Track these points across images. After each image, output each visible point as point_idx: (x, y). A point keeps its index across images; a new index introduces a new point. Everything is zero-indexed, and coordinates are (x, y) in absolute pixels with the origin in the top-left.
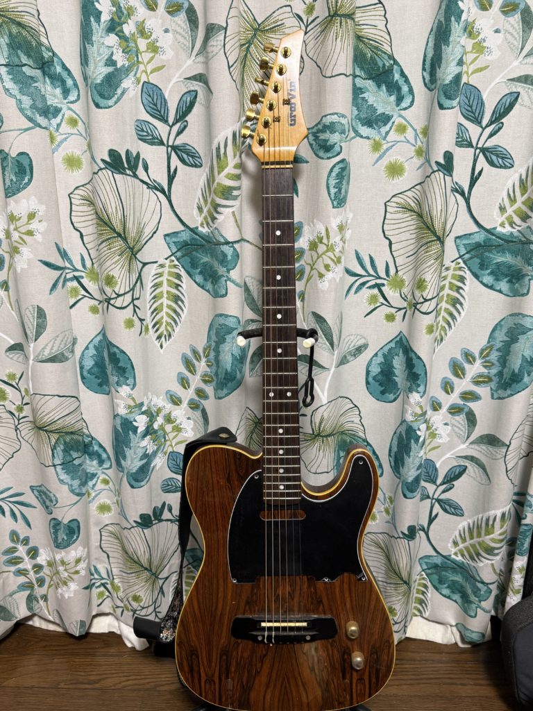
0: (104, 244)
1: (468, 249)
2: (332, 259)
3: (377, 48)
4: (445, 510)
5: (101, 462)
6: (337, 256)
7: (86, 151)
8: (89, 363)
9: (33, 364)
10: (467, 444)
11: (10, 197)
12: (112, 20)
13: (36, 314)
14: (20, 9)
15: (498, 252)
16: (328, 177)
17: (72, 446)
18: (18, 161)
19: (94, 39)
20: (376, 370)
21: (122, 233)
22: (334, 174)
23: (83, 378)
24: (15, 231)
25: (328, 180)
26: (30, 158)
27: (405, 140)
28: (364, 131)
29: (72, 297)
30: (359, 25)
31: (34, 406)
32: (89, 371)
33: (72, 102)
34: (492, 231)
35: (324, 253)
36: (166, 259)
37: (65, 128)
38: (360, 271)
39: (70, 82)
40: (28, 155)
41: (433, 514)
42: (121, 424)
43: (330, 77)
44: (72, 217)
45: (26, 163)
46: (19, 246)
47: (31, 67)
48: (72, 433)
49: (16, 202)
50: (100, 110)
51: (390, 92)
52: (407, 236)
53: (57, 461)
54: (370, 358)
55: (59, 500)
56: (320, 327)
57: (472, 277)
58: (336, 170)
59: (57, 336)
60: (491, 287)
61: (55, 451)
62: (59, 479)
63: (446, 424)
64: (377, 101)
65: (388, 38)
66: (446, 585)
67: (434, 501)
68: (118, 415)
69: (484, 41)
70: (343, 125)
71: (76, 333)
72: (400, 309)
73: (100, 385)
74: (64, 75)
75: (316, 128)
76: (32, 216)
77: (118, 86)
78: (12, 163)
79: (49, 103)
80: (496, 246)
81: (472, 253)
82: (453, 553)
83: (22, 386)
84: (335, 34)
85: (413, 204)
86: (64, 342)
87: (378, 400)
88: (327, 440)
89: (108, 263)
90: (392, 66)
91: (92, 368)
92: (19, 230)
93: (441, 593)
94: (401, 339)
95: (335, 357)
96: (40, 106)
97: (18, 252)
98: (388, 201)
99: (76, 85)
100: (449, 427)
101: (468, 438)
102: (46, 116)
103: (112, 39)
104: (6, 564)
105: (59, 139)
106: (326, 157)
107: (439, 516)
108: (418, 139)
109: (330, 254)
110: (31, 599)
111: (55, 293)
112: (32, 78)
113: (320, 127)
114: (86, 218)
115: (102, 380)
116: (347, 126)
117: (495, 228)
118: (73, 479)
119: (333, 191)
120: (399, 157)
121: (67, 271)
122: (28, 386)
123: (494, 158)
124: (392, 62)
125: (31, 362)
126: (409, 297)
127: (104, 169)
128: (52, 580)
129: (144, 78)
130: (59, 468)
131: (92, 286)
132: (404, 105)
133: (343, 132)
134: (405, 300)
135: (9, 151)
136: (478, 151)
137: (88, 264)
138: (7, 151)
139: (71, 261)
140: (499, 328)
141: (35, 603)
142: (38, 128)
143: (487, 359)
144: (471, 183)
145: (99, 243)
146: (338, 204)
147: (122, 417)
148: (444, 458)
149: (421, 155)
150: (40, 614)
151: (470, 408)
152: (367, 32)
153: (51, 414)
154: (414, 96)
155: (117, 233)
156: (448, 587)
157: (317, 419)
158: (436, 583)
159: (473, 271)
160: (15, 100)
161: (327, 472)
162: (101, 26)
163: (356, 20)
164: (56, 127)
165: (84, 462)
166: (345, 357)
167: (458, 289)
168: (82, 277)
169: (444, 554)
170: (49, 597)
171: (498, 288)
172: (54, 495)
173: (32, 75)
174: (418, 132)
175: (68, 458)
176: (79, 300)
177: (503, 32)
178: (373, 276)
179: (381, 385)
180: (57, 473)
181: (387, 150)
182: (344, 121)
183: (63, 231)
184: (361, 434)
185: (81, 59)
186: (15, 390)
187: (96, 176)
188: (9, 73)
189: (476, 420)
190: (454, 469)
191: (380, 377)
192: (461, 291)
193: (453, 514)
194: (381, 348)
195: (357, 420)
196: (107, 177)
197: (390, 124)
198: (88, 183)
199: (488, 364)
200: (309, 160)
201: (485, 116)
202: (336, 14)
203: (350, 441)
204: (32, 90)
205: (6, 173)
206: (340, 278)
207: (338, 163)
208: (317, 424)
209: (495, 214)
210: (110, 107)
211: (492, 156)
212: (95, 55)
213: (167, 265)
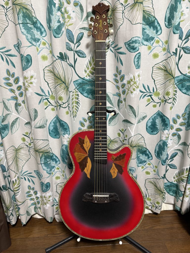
0: (58, 86)
1: (178, 81)
2: (136, 87)
3: (149, 14)
4: (171, 168)
5: (56, 162)
6: (137, 85)
7: (49, 54)
8: (52, 128)
9: (33, 129)
10: (178, 145)
11: (24, 70)
12: (59, 6)
13: (34, 112)
14: (26, 3)
15: (187, 82)
16: (134, 58)
17: (47, 157)
18: (27, 58)
19: (53, 13)
20: (149, 124)
21: (64, 82)
22: (136, 57)
23: (50, 133)
24: (26, 83)
25: (134, 59)
26: (31, 56)
27: (159, 45)
28: (145, 43)
29: (45, 105)
30: (143, 6)
31: (34, 143)
32: (52, 131)
33: (43, 37)
34: (186, 75)
35: (133, 85)
36: (74, 90)
37: (42, 46)
38: (144, 91)
39: (43, 30)
40: (30, 55)
41: (167, 169)
42: (65, 148)
43: (135, 24)
44: (45, 77)
45: (29, 58)
46: (28, 88)
47: (30, 24)
48: (47, 153)
49: (27, 72)
50: (56, 38)
51: (154, 29)
52: (160, 78)
53: (42, 162)
54: (147, 120)
55: (43, 176)
56: (131, 110)
57: (179, 90)
58: (137, 56)
59: (42, 119)
60: (185, 94)
61: (41, 159)
62: (43, 169)
63: (171, 140)
64: (149, 32)
65: (153, 10)
66: (171, 192)
67: (167, 165)
68: (64, 145)
69: (183, 11)
70: (139, 41)
71: (47, 118)
72: (158, 103)
73: (55, 135)
74: (41, 27)
75: (129, 42)
76: (32, 77)
77: (61, 30)
78: (25, 58)
79: (36, 37)
80: (187, 80)
81: (179, 82)
82: (173, 181)
83: (30, 136)
84: (137, 9)
85: (162, 67)
86: (44, 121)
87: (150, 134)
88: (134, 148)
89: (60, 93)
90: (155, 20)
91: (52, 130)
92: (28, 82)
93: (170, 194)
94: (159, 112)
95: (137, 120)
96: (34, 38)
97: (27, 90)
98: (153, 67)
99: (45, 30)
100: (172, 140)
101: (178, 143)
102: (35, 42)
103: (59, 13)
104: (27, 197)
105: (40, 50)
106: (133, 52)
107: (169, 170)
108: (164, 45)
109: (135, 85)
110: (35, 208)
111: (40, 104)
112: (31, 28)
113: (131, 42)
114: (50, 77)
115: (56, 134)
116: (141, 41)
117: (186, 74)
118: (48, 168)
119: (136, 63)
120: (157, 52)
121: (44, 96)
122: (32, 136)
123: (186, 50)
124: (154, 19)
125: (33, 128)
126: (162, 98)
127: (58, 59)
128: (42, 202)
129: (67, 28)
130: (43, 165)
131: (52, 101)
132: (158, 33)
133: (139, 43)
134: (160, 100)
135: (24, 54)
136: (181, 48)
137: (51, 93)
138: (23, 54)
139: (45, 93)
140: (188, 107)
141: (37, 209)
142: (33, 46)
143: (184, 117)
144: (179, 59)
145: (56, 85)
146: (138, 67)
147: (65, 145)
148: (170, 151)
149: (165, 50)
150: (38, 213)
151: (179, 134)
152: (146, 9)
153: (40, 146)
154: (162, 30)
155: (63, 82)
156: (172, 192)
157: (130, 141)
158: (168, 191)
159: (180, 88)
160: (25, 36)
161: (134, 159)
162: (56, 9)
163: (143, 4)
164: (38, 45)
165: (51, 162)
166: (139, 120)
167: (175, 95)
168: (49, 98)
169: (171, 182)
170: (41, 208)
171: (188, 94)
172: (41, 174)
173: (31, 27)
174: (163, 42)
175: (46, 161)
176: (48, 106)
177: (189, 8)
178: (148, 92)
179: (151, 129)
180: (42, 167)
181: (153, 49)
182: (140, 39)
183: (42, 82)
184: (145, 146)
185: (47, 21)
186: (28, 138)
187: (55, 62)
188: (23, 26)
189: (181, 137)
190: (174, 154)
191: (151, 127)
192: (176, 95)
193: (173, 168)
194: (151, 117)
195: (143, 142)
196: (59, 62)
197: (154, 40)
198: (50, 65)
199: (184, 119)
200: (126, 53)
201: (183, 37)
202: (137, 2)
203: (141, 149)
204: (31, 32)
205: (23, 62)
206: (138, 93)
207: (138, 54)
208: (130, 143)
209: (186, 69)
210: (59, 37)
211: (185, 50)
212: (54, 19)
213: (74, 92)
